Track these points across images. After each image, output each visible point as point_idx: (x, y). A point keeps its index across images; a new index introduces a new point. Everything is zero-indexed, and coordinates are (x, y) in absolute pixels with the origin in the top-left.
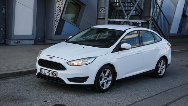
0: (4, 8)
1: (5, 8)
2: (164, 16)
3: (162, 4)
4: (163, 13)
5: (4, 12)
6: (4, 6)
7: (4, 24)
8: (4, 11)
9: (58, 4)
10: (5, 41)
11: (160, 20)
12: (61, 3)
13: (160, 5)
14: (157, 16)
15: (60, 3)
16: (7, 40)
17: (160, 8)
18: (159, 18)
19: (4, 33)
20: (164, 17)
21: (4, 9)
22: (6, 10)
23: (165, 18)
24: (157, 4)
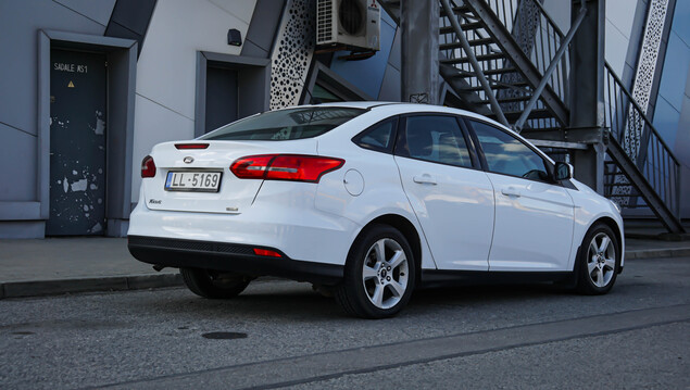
0: (99, 117)
1: (104, 118)
2: (665, 147)
3: (653, 106)
4: (659, 139)
5: (102, 133)
6: (100, 114)
7: (101, 171)
8: (99, 130)
9: (277, 101)
10: (105, 226)
11: (650, 161)
12: (287, 97)
13: (645, 108)
14: (638, 147)
15: (284, 97)
16: (111, 222)
17: (647, 123)
18: (646, 155)
19: (100, 201)
20: (666, 153)
21: (99, 123)
22: (105, 125)
23: (670, 154)
24: (635, 106)
